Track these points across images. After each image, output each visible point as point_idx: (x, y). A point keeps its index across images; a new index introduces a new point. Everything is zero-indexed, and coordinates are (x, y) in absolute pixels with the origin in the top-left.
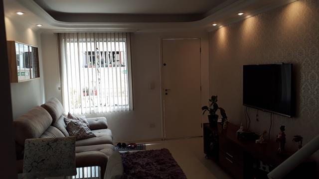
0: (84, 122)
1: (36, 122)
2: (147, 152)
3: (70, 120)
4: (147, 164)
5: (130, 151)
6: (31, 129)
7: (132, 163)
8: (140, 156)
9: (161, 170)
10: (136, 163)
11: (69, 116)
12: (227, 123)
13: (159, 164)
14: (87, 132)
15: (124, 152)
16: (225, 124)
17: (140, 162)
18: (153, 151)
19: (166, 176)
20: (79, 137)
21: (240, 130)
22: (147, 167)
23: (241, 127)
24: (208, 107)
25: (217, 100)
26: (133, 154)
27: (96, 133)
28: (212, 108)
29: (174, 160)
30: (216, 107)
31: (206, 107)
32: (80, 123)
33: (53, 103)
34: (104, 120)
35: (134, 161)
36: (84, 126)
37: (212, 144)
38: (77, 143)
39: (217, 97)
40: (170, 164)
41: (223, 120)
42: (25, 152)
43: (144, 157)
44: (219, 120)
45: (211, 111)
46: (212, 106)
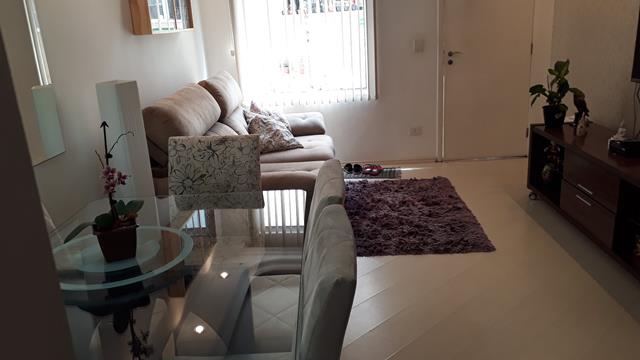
0: (281, 120)
2: (403, 182)
3: (253, 115)
4: (403, 203)
5: (369, 180)
6: (180, 123)
7: (373, 201)
8: (387, 189)
9: (430, 216)
10: (379, 200)
11: (254, 108)
12: (588, 124)
13: (427, 205)
14: (287, 138)
15: (357, 180)
16: (581, 124)
17: (389, 199)
18: (416, 180)
19: (441, 227)
20: (271, 147)
21: (618, 137)
22: (401, 208)
23: (620, 130)
24: (545, 86)
25: (567, 72)
26: (375, 185)
27: (302, 140)
28: (555, 88)
29: (458, 198)
30: (564, 87)
31: (541, 86)
32: (272, 121)
33: (221, 80)
34: (318, 118)
35: (377, 196)
36: (283, 129)
37: (546, 168)
38: (262, 158)
39: (568, 62)
40: (450, 206)
41: (578, 117)
43: (396, 191)
44: (569, 118)
45: (551, 97)
46: (555, 85)
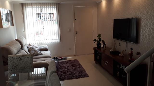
0: (37, 47)
1: (13, 47)
2: (68, 61)
3: (30, 47)
4: (68, 66)
5: (59, 61)
6: (11, 51)
7: (61, 66)
8: (64, 63)
9: (74, 69)
10: (62, 66)
11: (29, 45)
12: (106, 47)
13: (73, 66)
14: (39, 52)
15: (57, 61)
16: (104, 47)
17: (65, 66)
18: (70, 60)
19: (77, 72)
20: (34, 55)
21: (112, 50)
22: (68, 68)
23: (112, 49)
24: (97, 40)
25: (101, 37)
26: (61, 62)
27: (43, 52)
28: (99, 40)
29: (80, 64)
30: (100, 40)
31: (96, 39)
32: (35, 48)
33: (21, 38)
34: (46, 47)
35: (62, 65)
36: (37, 49)
37: (98, 57)
38: (34, 57)
39: (101, 35)
40: (79, 67)
41: (104, 46)
42: (8, 61)
43: (66, 63)
44: (102, 46)
45: (98, 42)
46: (99, 39)
